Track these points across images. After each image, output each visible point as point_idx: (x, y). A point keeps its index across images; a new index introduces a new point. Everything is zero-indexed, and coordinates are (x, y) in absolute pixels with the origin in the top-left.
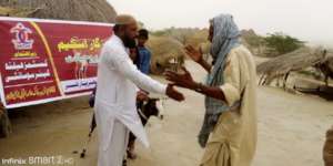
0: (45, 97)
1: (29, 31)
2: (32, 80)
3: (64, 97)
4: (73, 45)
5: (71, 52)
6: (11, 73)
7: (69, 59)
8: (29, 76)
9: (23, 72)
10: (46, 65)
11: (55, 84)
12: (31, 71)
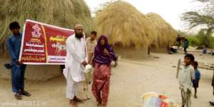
0: (39, 62)
1: (40, 29)
2: (36, 53)
3: (47, 63)
4: (57, 39)
5: (55, 42)
6: (28, 47)
7: (54, 46)
8: (35, 51)
9: (33, 48)
10: (43, 46)
11: (45, 57)
12: (36, 48)
